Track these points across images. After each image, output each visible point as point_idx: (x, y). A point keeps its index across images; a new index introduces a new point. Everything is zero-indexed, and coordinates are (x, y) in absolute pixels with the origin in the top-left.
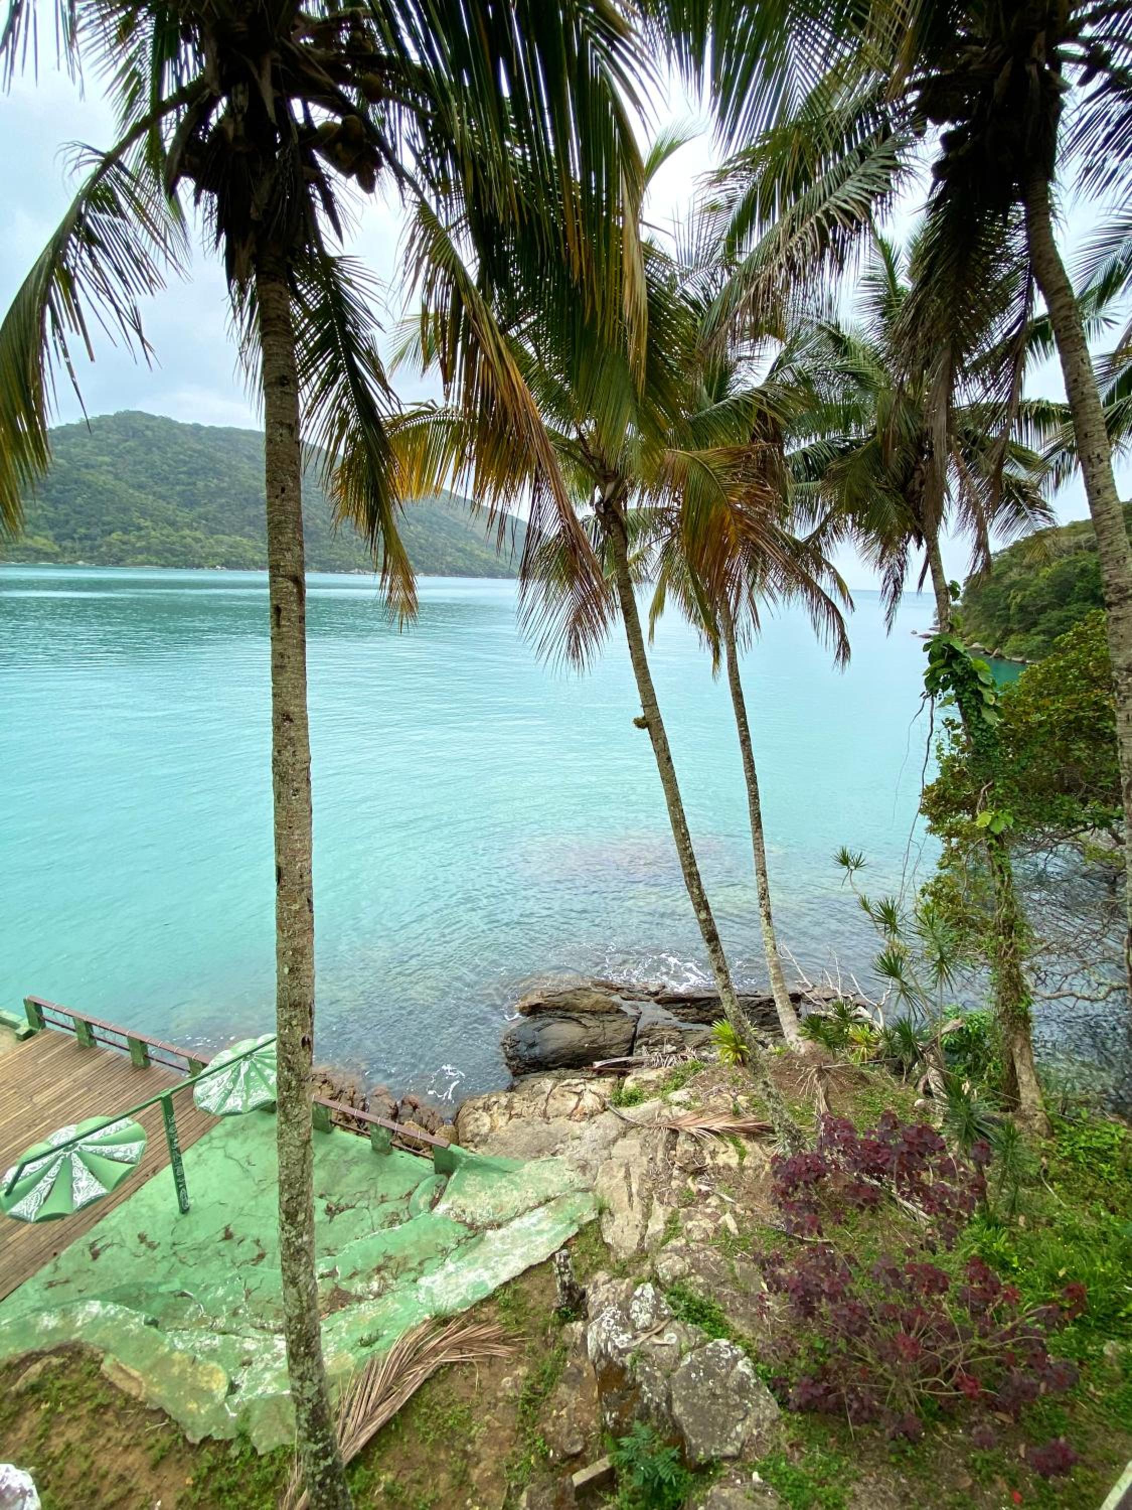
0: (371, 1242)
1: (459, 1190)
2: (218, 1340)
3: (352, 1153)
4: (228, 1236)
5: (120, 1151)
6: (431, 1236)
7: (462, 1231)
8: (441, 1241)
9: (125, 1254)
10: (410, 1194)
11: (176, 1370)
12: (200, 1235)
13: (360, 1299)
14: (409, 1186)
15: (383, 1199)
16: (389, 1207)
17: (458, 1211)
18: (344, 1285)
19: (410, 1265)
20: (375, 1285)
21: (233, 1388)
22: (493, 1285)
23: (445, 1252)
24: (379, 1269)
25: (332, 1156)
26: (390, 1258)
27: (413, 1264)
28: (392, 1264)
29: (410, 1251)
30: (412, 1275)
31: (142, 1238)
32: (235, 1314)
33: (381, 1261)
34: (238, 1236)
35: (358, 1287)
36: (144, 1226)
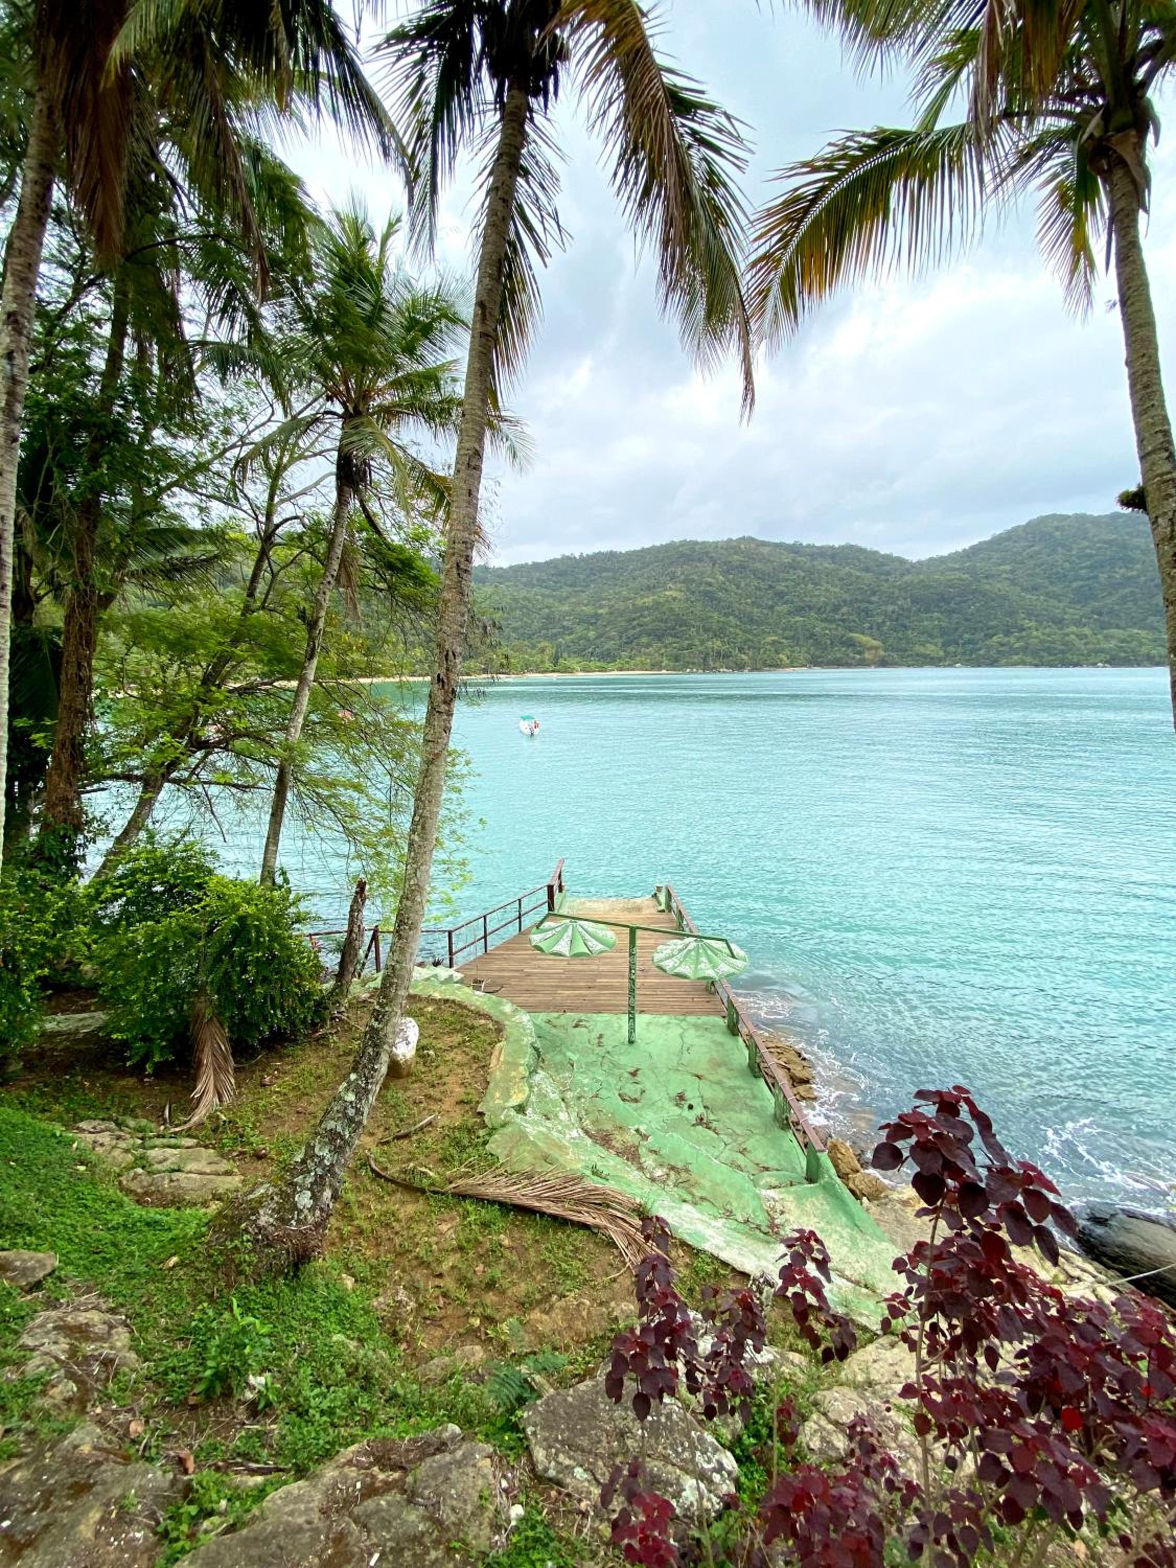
0: (686, 1148)
1: (799, 1199)
2: (555, 1096)
3: (757, 1103)
4: (634, 1074)
5: (592, 943)
6: (732, 1193)
7: (761, 1219)
8: (735, 1204)
9: (586, 1037)
10: (767, 1169)
11: (513, 1074)
12: (623, 1060)
13: (641, 1168)
14: (772, 1164)
15: (743, 1152)
16: (741, 1160)
17: (779, 1207)
18: (642, 1151)
19: (695, 1191)
20: (659, 1173)
21: (521, 1109)
22: (707, 1247)
23: (729, 1214)
24: (673, 1168)
25: (740, 1093)
26: (687, 1171)
27: (698, 1193)
28: (684, 1175)
29: (706, 1183)
30: (689, 1198)
31: (601, 1036)
32: (579, 1098)
33: (680, 1165)
34: (638, 1079)
35: (649, 1161)
36: (607, 1033)
